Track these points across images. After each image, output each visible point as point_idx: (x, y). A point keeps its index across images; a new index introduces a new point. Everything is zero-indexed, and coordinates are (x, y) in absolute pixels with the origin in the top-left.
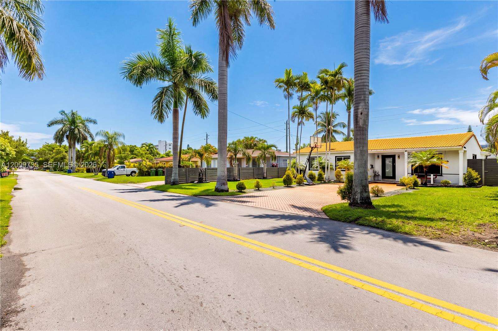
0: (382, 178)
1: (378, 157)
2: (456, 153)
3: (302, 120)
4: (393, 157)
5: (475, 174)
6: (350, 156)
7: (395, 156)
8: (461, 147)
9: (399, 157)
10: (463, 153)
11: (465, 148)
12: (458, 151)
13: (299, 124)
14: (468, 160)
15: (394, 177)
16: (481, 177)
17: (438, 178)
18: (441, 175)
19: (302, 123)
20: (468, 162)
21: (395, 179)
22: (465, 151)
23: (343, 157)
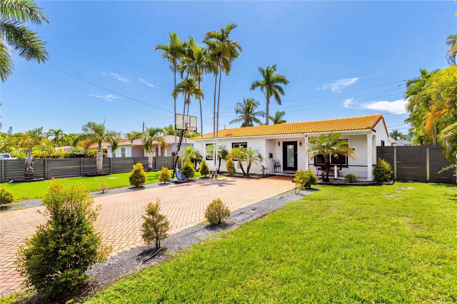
0: (284, 169)
1: (279, 144)
2: (363, 138)
4: (295, 143)
5: (386, 165)
6: (246, 143)
7: (296, 142)
8: (370, 130)
9: (300, 144)
10: (372, 138)
11: (375, 131)
12: (366, 135)
14: (377, 147)
15: (295, 168)
16: (393, 169)
17: (344, 169)
18: (347, 166)
20: (377, 150)
21: (297, 170)
22: (374, 136)
23: (240, 144)
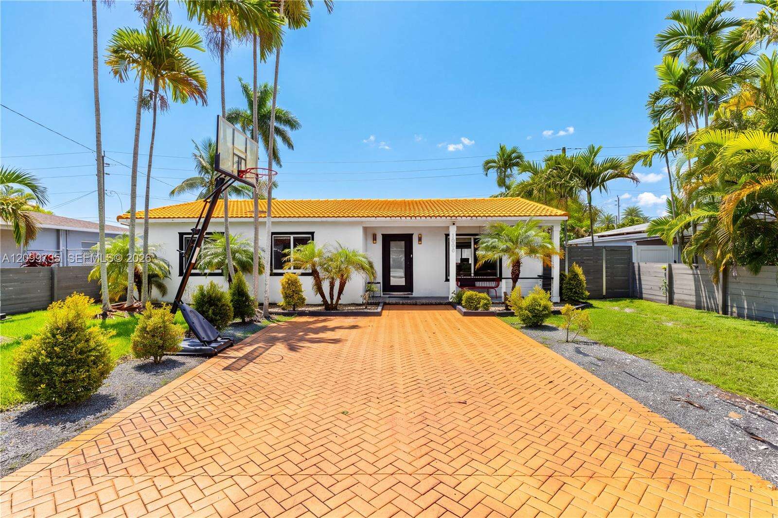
0: (383, 292)
1: (375, 238)
3: (157, 90)
4: (407, 239)
6: (312, 233)
7: (411, 236)
9: (420, 239)
13: (143, 102)
15: (409, 286)
19: (159, 103)
21: (412, 291)
23: (292, 237)
